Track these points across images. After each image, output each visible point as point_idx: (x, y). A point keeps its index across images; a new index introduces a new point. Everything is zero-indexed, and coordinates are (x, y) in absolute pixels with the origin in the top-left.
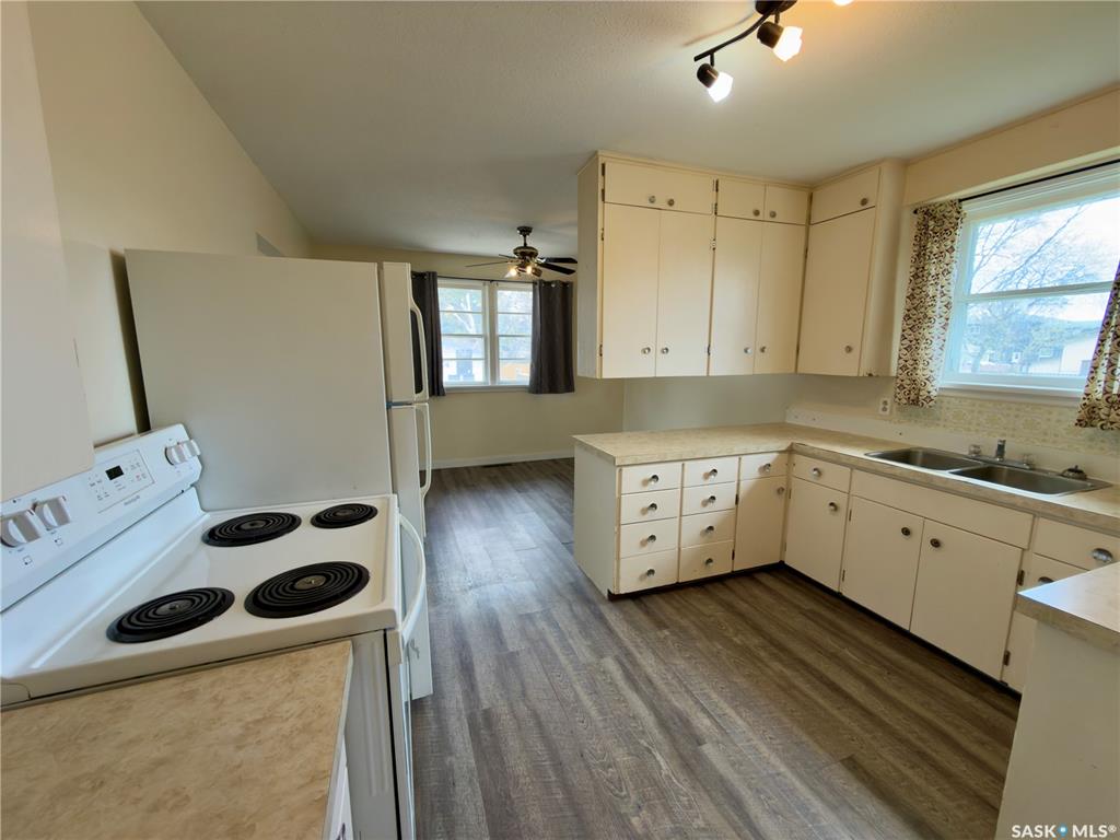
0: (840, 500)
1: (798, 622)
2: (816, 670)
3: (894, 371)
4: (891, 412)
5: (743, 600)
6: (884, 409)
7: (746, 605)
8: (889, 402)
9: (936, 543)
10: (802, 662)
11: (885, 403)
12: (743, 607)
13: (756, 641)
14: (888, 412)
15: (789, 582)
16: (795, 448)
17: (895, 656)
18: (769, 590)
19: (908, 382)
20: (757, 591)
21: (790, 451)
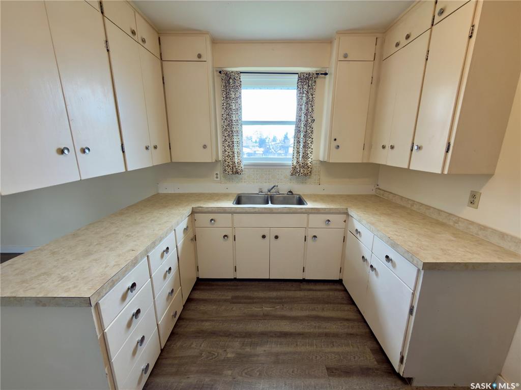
0: (228, 232)
1: (237, 310)
2: (271, 332)
3: (221, 158)
4: (220, 178)
5: (202, 321)
6: (217, 178)
7: (207, 324)
8: (219, 173)
9: (276, 237)
10: (263, 334)
11: (217, 174)
12: (207, 326)
13: (237, 344)
14: (219, 179)
15: (208, 287)
16: (195, 210)
17: (274, 294)
18: (205, 301)
19: (231, 163)
20: (202, 307)
21: (194, 212)
